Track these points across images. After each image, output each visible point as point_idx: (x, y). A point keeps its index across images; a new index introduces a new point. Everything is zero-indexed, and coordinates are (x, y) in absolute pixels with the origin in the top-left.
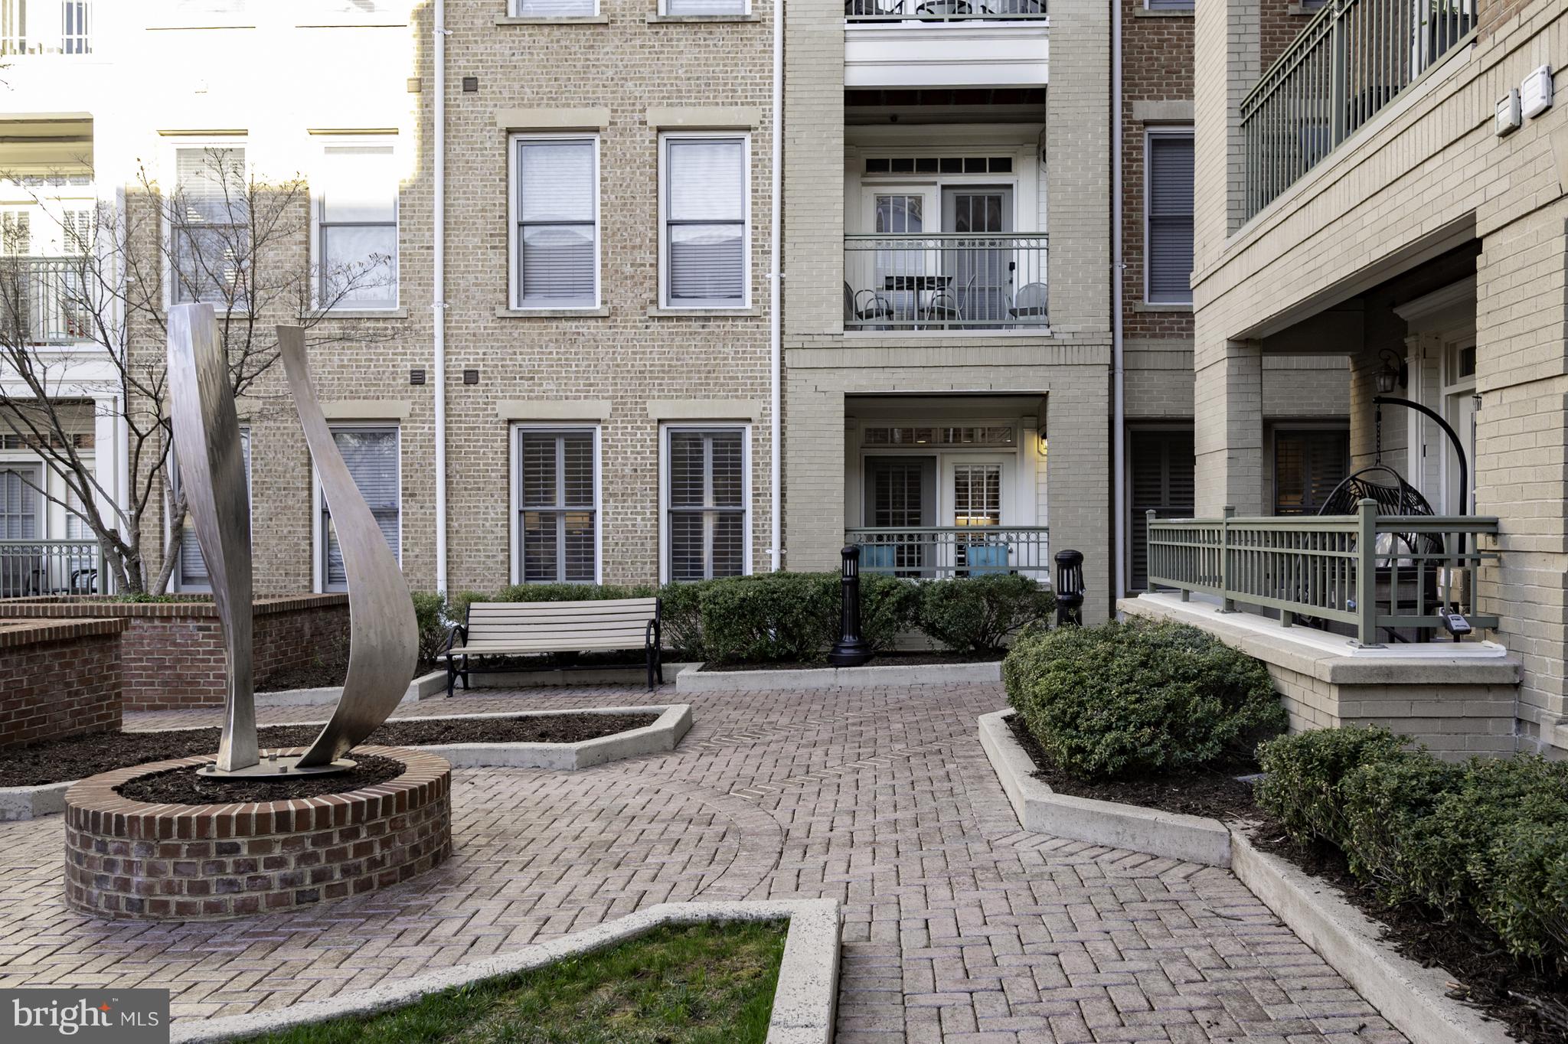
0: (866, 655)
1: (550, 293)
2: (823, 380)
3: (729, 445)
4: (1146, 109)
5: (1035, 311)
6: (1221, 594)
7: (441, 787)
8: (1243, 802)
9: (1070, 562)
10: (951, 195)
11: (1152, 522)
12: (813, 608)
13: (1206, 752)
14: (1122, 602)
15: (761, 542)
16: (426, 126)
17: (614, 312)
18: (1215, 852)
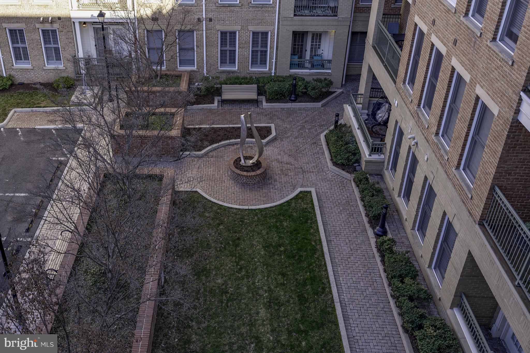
0: (296, 100)
2: (288, 28)
15: (271, 59)
17: (242, 5)
18: (349, 178)
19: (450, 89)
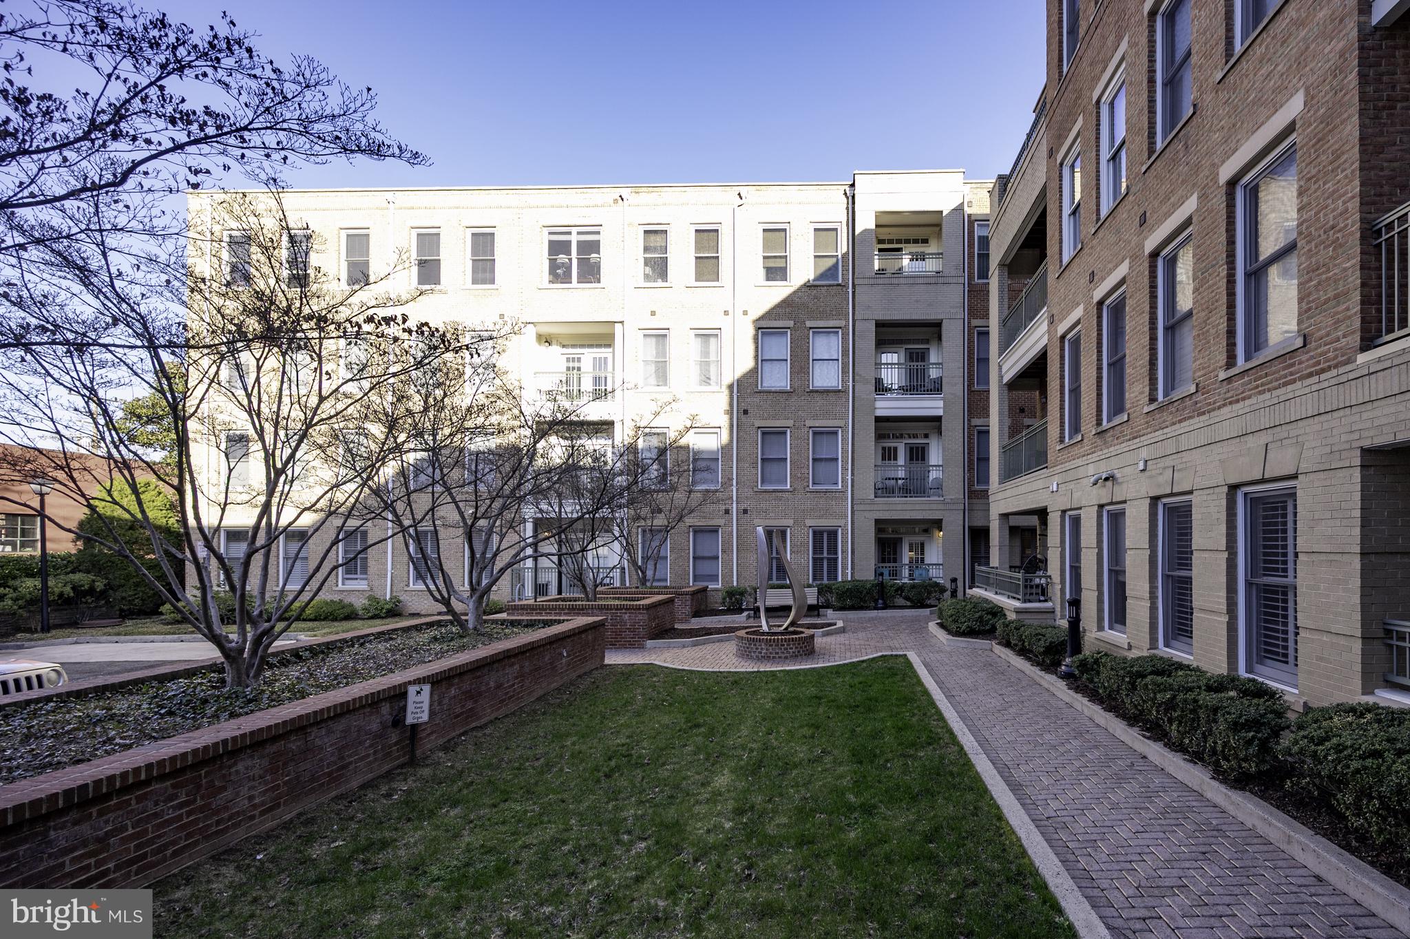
0: (885, 607)
1: (771, 483)
2: (867, 514)
3: (833, 535)
4: (975, 421)
5: (939, 487)
6: (994, 590)
7: (812, 636)
8: (995, 638)
9: (954, 580)
10: (908, 446)
11: (977, 567)
12: (869, 592)
13: (987, 628)
14: (968, 591)
15: (844, 568)
16: (731, 426)
17: (795, 490)
18: (988, 647)
19: (1156, 303)
